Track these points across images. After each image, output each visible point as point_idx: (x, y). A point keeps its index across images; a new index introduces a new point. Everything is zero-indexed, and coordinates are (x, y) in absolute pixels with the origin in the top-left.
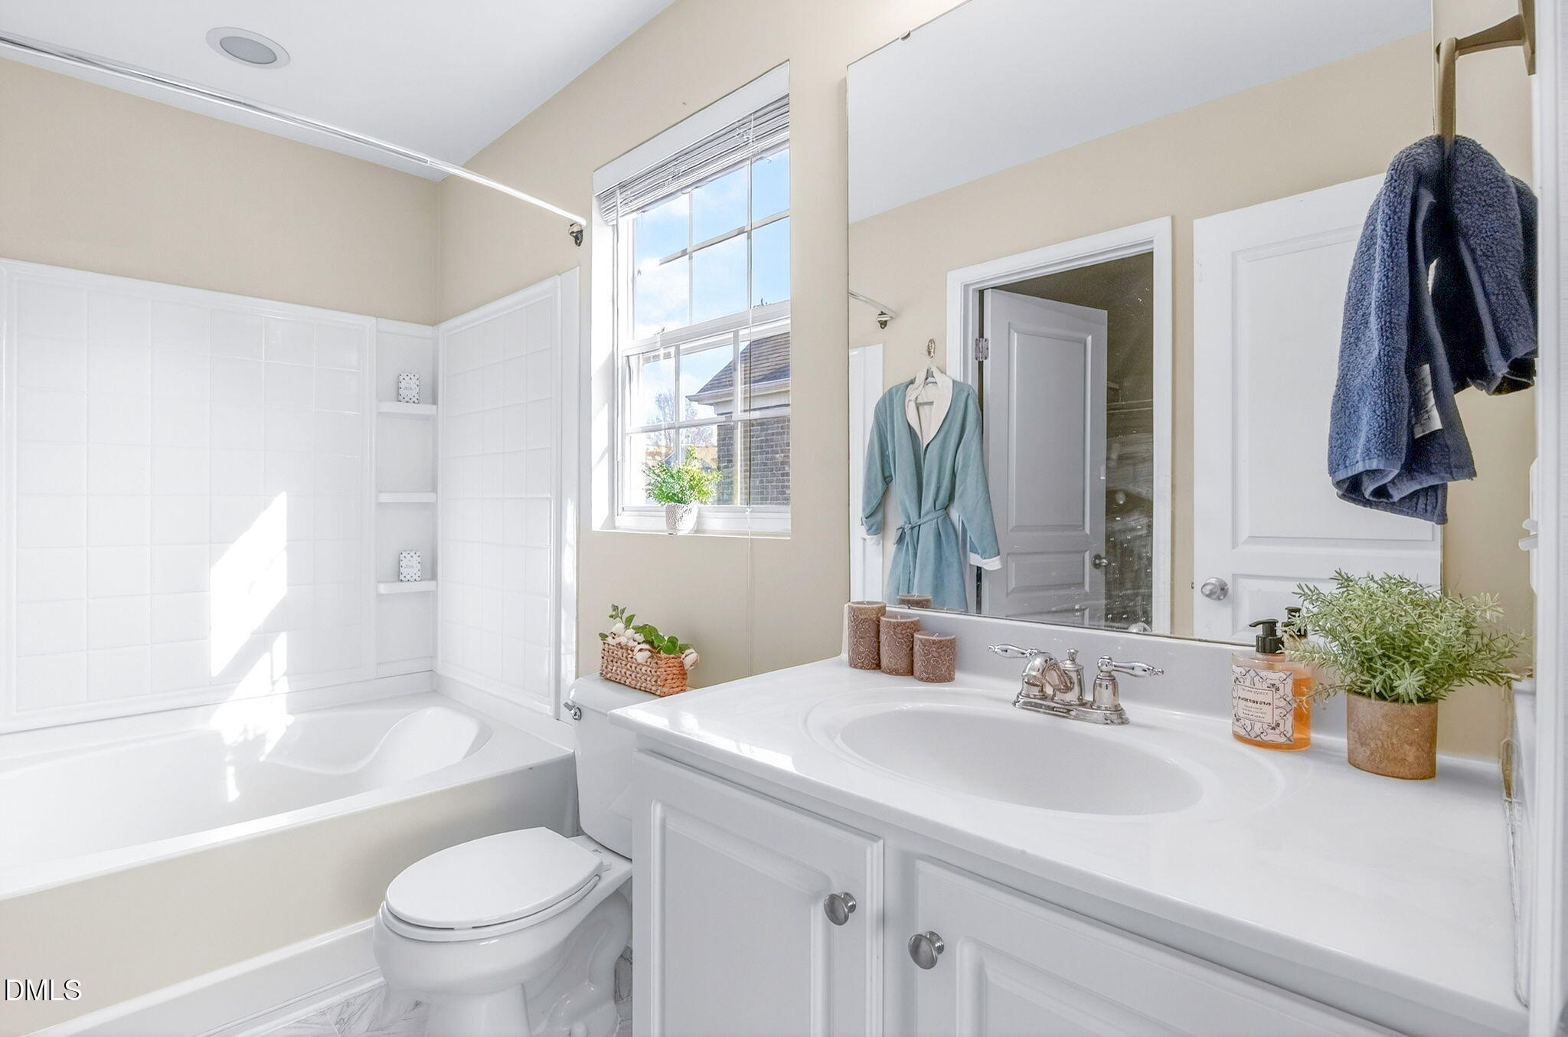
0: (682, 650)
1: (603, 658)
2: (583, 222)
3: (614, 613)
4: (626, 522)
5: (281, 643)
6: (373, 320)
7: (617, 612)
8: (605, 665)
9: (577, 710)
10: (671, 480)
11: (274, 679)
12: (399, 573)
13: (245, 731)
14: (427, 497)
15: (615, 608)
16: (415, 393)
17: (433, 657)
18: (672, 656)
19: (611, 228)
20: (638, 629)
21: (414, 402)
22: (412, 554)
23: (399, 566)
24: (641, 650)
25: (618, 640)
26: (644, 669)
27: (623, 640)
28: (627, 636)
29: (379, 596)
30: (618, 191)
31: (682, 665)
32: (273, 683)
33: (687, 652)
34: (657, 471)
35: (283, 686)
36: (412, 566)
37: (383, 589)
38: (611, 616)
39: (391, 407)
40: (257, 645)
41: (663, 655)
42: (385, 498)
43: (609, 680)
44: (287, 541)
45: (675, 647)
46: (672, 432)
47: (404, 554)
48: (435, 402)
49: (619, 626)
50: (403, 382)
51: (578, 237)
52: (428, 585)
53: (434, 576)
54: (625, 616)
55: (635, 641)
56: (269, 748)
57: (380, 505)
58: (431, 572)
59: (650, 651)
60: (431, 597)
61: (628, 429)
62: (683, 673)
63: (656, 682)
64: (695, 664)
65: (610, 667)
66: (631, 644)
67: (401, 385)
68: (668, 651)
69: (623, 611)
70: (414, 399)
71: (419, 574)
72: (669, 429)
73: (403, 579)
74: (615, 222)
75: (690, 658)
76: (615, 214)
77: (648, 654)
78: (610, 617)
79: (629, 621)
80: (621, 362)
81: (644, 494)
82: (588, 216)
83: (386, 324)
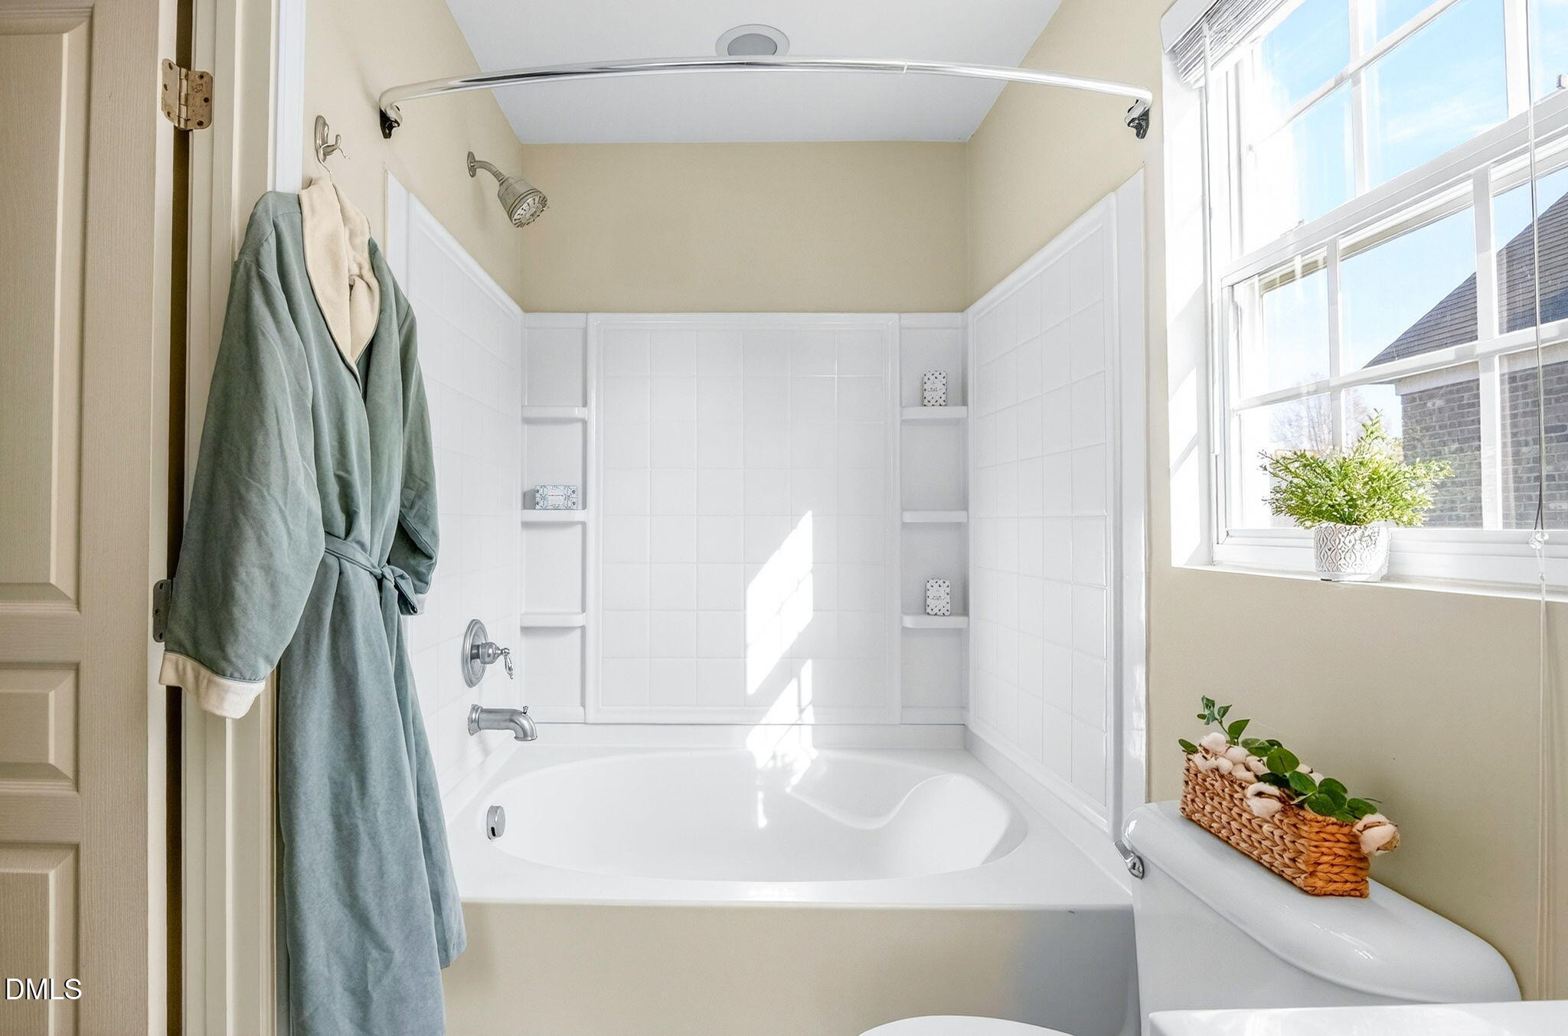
0: (1358, 809)
1: (1187, 783)
2: (1146, 95)
3: (1207, 712)
4: (1233, 557)
5: (807, 670)
6: (896, 316)
7: (1211, 711)
8: (1189, 797)
9: (1137, 861)
10: (1325, 483)
11: (802, 707)
12: (926, 606)
13: (774, 757)
14: (958, 516)
15: (1209, 704)
16: (941, 394)
17: (964, 707)
18: (1334, 819)
19: (1196, 94)
20: (1257, 750)
21: (940, 405)
22: (940, 582)
23: (926, 597)
24: (1260, 794)
25: (1212, 762)
26: (1266, 827)
27: (1225, 765)
28: (1233, 759)
29: (905, 630)
30: (1205, 27)
31: (1354, 841)
32: (801, 711)
33: (1368, 819)
34: (1292, 467)
35: (809, 716)
36: (940, 597)
37: (909, 622)
38: (1202, 717)
39: (917, 413)
40: (787, 670)
41: (1309, 814)
42: (909, 517)
43: (1198, 823)
44: (814, 563)
45: (1340, 806)
46: (1325, 397)
47: (932, 582)
48: (965, 403)
49: (1215, 737)
50: (928, 382)
51: (1141, 124)
52: (957, 622)
53: (965, 611)
54: (1227, 722)
55: (1248, 769)
56: (795, 780)
57: (905, 526)
58: (962, 606)
59: (1280, 799)
60: (962, 634)
61: (1234, 402)
62: (1358, 859)
63: (1294, 860)
64: (1388, 847)
65: (1199, 803)
66: (1241, 773)
67: (926, 387)
68: (1319, 808)
69: (1225, 710)
70: (941, 401)
71: (948, 607)
72: (1316, 392)
73: (930, 612)
74: (1202, 83)
75: (1376, 832)
76: (1203, 66)
77: (1276, 805)
78: (1199, 716)
79: (1235, 731)
80: (1218, 294)
81: (1268, 510)
82: (1157, 88)
83: (911, 319)
